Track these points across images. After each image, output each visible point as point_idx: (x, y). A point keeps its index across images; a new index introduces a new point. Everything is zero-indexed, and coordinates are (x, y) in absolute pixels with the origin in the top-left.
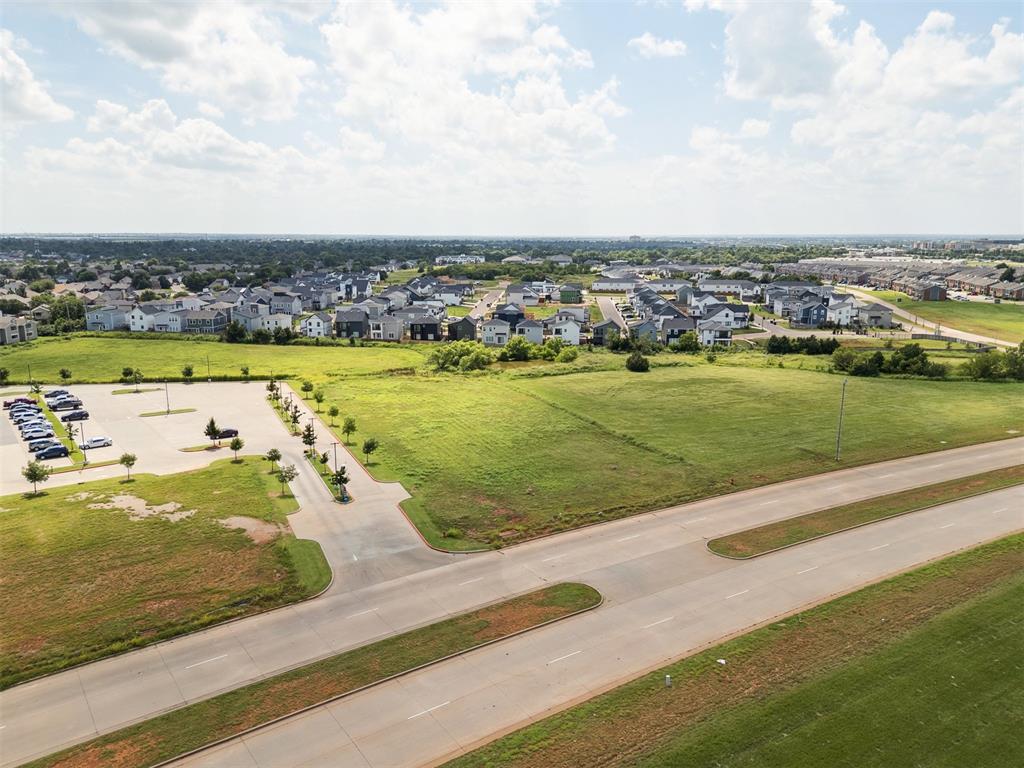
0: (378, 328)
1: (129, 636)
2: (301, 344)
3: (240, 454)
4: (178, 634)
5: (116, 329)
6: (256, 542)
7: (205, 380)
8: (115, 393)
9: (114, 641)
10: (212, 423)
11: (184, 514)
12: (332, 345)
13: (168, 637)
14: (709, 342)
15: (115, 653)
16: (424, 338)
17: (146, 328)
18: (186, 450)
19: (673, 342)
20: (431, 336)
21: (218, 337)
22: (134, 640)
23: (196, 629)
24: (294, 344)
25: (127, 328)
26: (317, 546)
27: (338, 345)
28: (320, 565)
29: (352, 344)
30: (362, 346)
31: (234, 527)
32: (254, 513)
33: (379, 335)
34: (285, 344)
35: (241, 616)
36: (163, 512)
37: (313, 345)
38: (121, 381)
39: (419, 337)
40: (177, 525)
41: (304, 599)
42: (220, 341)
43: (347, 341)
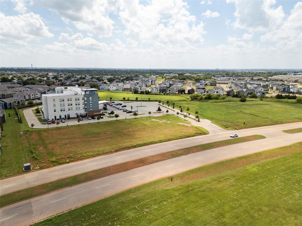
0: (170, 91)
2: (152, 94)
5: (107, 90)
6: (189, 126)
8: (124, 103)
12: (159, 95)
14: (259, 96)
16: (182, 93)
17: (114, 90)
18: (154, 113)
19: (249, 95)
20: (183, 93)
24: (150, 94)
25: (109, 90)
26: (201, 127)
27: (161, 95)
28: (205, 129)
29: (164, 95)
30: (167, 95)
32: (183, 122)
33: (170, 93)
34: (148, 94)
37: (155, 95)
38: (122, 101)
39: (180, 93)
41: (207, 134)
42: (133, 93)
43: (163, 94)
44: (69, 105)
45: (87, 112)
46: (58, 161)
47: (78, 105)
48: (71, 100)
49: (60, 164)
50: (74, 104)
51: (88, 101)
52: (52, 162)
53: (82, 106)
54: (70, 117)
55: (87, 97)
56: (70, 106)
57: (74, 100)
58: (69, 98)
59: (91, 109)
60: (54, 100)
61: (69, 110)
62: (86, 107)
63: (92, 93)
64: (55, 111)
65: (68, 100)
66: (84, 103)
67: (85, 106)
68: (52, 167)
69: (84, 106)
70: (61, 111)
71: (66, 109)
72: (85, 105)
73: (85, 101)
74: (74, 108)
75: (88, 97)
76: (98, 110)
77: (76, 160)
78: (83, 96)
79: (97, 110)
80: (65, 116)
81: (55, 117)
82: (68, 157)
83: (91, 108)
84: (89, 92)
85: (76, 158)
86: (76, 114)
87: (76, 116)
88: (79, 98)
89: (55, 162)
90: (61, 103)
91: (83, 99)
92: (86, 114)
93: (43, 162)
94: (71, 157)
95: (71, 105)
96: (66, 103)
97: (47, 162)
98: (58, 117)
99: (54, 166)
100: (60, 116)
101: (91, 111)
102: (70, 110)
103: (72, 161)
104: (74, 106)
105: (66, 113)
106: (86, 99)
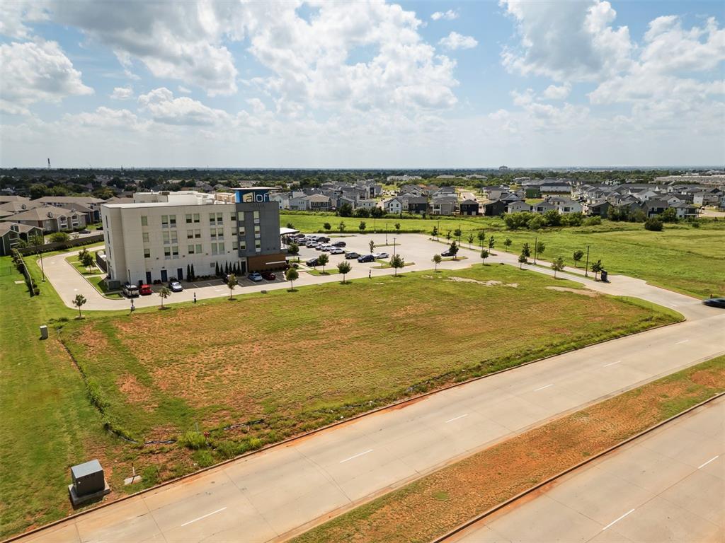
0: (437, 207)
2: (389, 217)
7: (371, 232)
11: (515, 285)
12: (411, 218)
14: (680, 216)
17: (283, 208)
20: (474, 213)
21: (334, 213)
24: (386, 218)
27: (416, 218)
29: (424, 217)
30: (431, 219)
33: (439, 212)
34: (378, 218)
36: (497, 284)
39: (465, 213)
42: (337, 215)
43: (420, 216)
44: (190, 237)
45: (245, 260)
46: (216, 443)
47: (220, 235)
48: (198, 221)
49: (225, 456)
50: (206, 234)
51: (248, 223)
52: (190, 447)
53: (230, 240)
54: (196, 274)
55: (245, 212)
56: (194, 241)
57: (205, 219)
58: (191, 215)
59: (258, 250)
60: (144, 221)
61: (190, 252)
62: (243, 244)
63: (259, 198)
64: (147, 256)
65: (189, 221)
66: (238, 230)
67: (240, 239)
68: (194, 472)
69: (235, 238)
70: (167, 254)
71: (183, 251)
72: (240, 237)
73: (239, 224)
74: (207, 248)
75: (249, 214)
76: (278, 252)
77: (288, 435)
78: (233, 209)
79: (273, 252)
80: (180, 271)
81: (148, 274)
82: (249, 424)
83: (258, 246)
84: (251, 194)
85: (286, 426)
86: (212, 265)
87: (212, 272)
88: (221, 213)
89: (203, 446)
90: (166, 229)
91: (233, 219)
92: (243, 263)
93: (153, 447)
94: (262, 421)
95: (198, 236)
96: (182, 228)
97: (167, 447)
98: (156, 276)
99: (205, 466)
100: (164, 273)
101: (258, 255)
102: (193, 252)
103: (274, 441)
104: (206, 242)
105: (183, 262)
106: (241, 217)
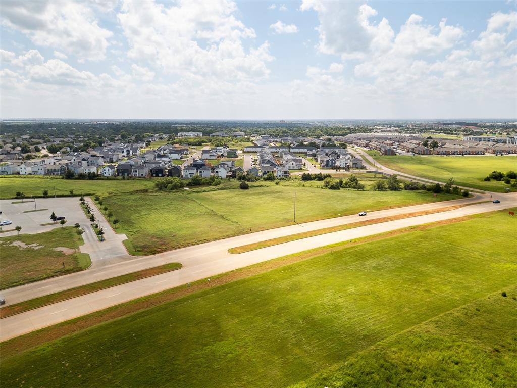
1: (19, 282)
3: (64, 225)
4: (36, 281)
5: (13, 174)
6: (66, 254)
7: (53, 197)
8: (13, 203)
9: (14, 283)
10: (53, 214)
11: (40, 247)
12: (114, 179)
13: (32, 282)
14: (280, 176)
15: (14, 286)
17: (27, 173)
18: (43, 225)
19: (265, 176)
20: (160, 175)
21: (61, 177)
22: (21, 283)
23: (42, 280)
25: (18, 173)
26: (88, 255)
27: (118, 180)
28: (88, 260)
29: (124, 179)
30: (128, 180)
31: (58, 250)
32: (67, 246)
33: (136, 174)
34: (93, 180)
35: (58, 276)
36: (32, 246)
38: (16, 198)
39: (154, 175)
40: (37, 250)
41: (81, 270)
42: (63, 178)
43: (122, 178)
